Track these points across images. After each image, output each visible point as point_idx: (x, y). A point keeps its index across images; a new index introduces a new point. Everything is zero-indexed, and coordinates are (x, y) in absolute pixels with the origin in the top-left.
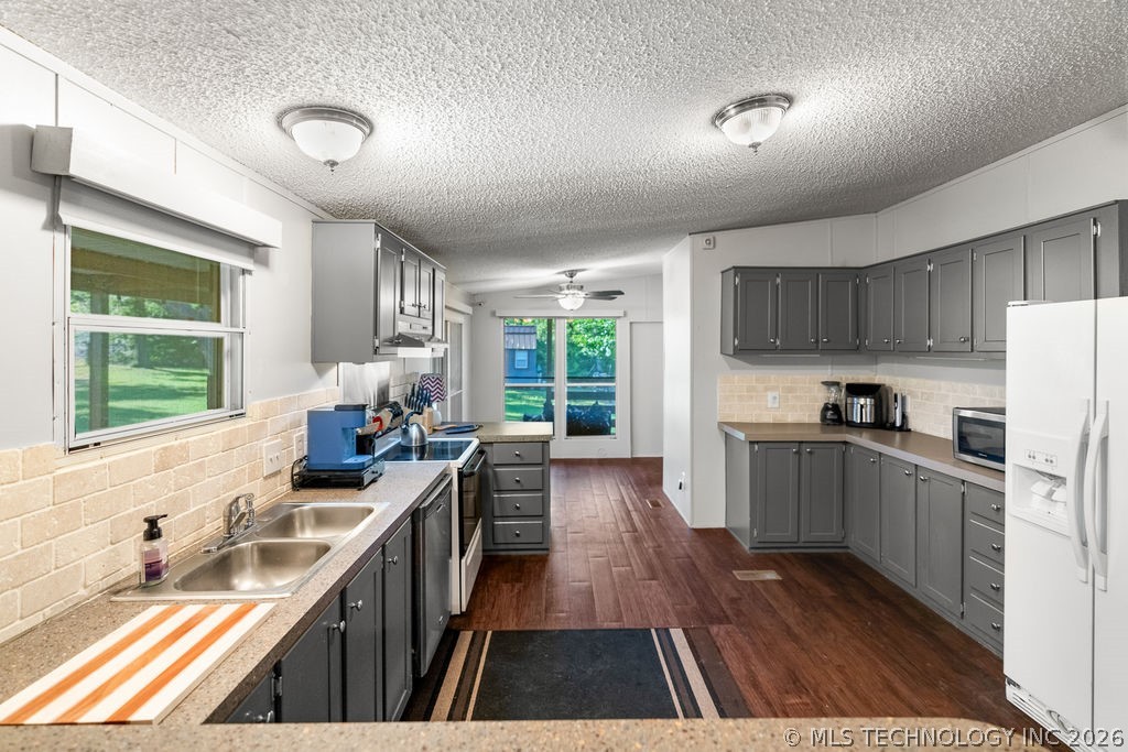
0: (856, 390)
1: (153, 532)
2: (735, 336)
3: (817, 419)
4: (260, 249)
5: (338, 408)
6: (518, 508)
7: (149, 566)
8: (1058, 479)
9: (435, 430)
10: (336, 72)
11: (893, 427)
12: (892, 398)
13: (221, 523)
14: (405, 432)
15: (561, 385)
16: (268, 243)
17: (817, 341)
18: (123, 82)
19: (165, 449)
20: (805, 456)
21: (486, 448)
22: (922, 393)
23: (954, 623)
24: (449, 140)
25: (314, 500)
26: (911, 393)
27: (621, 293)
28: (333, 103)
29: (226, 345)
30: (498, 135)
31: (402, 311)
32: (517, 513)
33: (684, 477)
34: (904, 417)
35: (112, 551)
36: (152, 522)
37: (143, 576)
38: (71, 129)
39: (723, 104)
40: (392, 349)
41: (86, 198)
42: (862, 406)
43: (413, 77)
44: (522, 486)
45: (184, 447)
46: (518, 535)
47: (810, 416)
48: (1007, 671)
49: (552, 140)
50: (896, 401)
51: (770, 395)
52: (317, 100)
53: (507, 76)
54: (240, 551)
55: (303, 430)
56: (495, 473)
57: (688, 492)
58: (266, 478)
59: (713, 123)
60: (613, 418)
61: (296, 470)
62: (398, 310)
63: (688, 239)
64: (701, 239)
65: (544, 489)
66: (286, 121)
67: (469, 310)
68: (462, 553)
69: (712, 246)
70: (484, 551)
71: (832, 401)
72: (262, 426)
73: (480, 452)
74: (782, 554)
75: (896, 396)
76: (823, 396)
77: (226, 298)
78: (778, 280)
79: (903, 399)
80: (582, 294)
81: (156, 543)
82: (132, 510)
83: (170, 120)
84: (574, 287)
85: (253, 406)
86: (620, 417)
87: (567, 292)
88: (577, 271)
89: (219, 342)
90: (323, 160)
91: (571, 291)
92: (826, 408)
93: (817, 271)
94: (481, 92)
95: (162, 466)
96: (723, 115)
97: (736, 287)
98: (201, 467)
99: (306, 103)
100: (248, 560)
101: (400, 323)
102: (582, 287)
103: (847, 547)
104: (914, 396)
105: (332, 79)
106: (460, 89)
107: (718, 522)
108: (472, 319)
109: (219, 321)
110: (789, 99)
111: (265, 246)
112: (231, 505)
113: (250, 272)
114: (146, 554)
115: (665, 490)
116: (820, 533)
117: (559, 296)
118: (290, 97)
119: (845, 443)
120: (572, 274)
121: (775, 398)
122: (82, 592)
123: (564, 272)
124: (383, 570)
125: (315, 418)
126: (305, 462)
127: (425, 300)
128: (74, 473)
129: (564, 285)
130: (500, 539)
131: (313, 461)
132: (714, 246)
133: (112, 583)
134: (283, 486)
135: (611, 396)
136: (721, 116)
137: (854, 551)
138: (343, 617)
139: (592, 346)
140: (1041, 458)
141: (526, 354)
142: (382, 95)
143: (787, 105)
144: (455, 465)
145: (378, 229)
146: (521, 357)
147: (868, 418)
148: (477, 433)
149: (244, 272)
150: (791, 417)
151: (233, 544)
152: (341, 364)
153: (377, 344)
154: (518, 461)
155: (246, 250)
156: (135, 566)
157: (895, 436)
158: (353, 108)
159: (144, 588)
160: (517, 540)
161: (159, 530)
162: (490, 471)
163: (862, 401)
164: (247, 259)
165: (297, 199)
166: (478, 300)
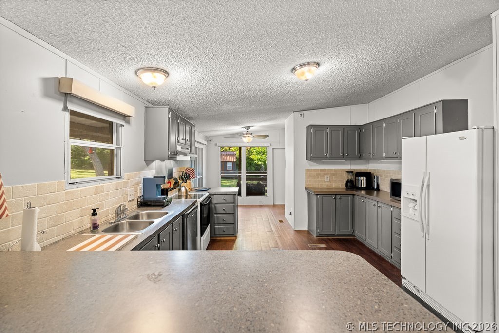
0: (359, 174)
1: (94, 213)
2: (311, 152)
3: (344, 186)
4: (127, 117)
5: (155, 177)
6: (224, 220)
7: (93, 224)
8: (416, 201)
9: (191, 190)
10: (157, 57)
11: (373, 189)
12: (373, 177)
13: (114, 215)
14: (180, 190)
15: (244, 174)
16: (130, 115)
17: (343, 155)
18: (86, 61)
19: (97, 187)
20: (338, 200)
21: (212, 197)
22: (384, 175)
23: (389, 261)
24: (196, 78)
25: (146, 210)
26: (380, 175)
27: (268, 136)
28: (155, 67)
29: (115, 152)
30: (214, 76)
31: (178, 142)
32: (224, 222)
33: (292, 210)
34: (378, 185)
35: (81, 219)
36: (94, 210)
37: (92, 228)
38: (72, 78)
39: (295, 65)
40: (175, 156)
41: (75, 100)
42: (361, 180)
43: (183, 58)
44: (226, 211)
45: (102, 187)
46: (224, 231)
47: (342, 185)
48: (402, 274)
49: (233, 78)
50: (374, 178)
51: (326, 176)
52: (150, 66)
53: (215, 58)
54: (122, 224)
55: (142, 185)
56: (215, 206)
57: (293, 216)
58: (129, 201)
59: (292, 72)
60: (266, 189)
61: (139, 200)
62: (177, 141)
63: (293, 114)
64: (298, 114)
65: (234, 213)
66: (139, 72)
67: (206, 143)
68: (202, 235)
69: (302, 117)
70: (211, 237)
71: (350, 179)
72: (127, 182)
73: (209, 197)
74: (329, 239)
75: (374, 176)
76: (347, 177)
77: (115, 135)
78: (328, 130)
79: (377, 178)
80: (252, 136)
81: (95, 217)
82: (87, 206)
83: (98, 72)
84: (249, 133)
85: (125, 175)
86: (269, 188)
87: (246, 135)
88: (250, 127)
89: (112, 151)
90: (151, 86)
91: (248, 135)
92: (348, 182)
93: (343, 127)
94: (207, 63)
95: (96, 193)
96: (295, 69)
97: (311, 133)
98: (107, 194)
99: (146, 67)
100: (125, 227)
101: (178, 146)
102: (252, 133)
103: (355, 236)
104: (381, 176)
105: (155, 60)
106: (199, 62)
107: (305, 228)
108: (207, 146)
109: (112, 144)
110: (318, 64)
111: (129, 116)
112: (118, 208)
113: (123, 126)
114: (93, 220)
115: (285, 216)
116: (344, 230)
117: (243, 137)
118: (140, 65)
119: (354, 195)
120: (248, 128)
121: (328, 178)
122: (73, 231)
123: (245, 127)
124: (172, 232)
125: (146, 181)
126: (142, 198)
127: (187, 138)
128: (70, 191)
129: (245, 133)
130: (217, 233)
131: (145, 197)
132: (303, 117)
133: (81, 230)
134: (135, 205)
135: (265, 179)
136: (294, 69)
137: (357, 238)
138: (159, 243)
139: (259, 160)
140: (411, 194)
141: (231, 163)
142: (172, 64)
143: (317, 66)
144: (199, 200)
145: (170, 110)
146: (229, 165)
147: (364, 185)
148: (208, 191)
149: (122, 126)
150: (334, 186)
151: (119, 221)
152: (155, 162)
153: (169, 153)
154: (224, 202)
155: (122, 118)
156: (89, 225)
157: (374, 192)
158: (162, 68)
159: (92, 232)
160: (224, 233)
161: (97, 213)
162: (213, 206)
163: (362, 178)
164: (122, 121)
165: (140, 99)
166: (209, 139)
